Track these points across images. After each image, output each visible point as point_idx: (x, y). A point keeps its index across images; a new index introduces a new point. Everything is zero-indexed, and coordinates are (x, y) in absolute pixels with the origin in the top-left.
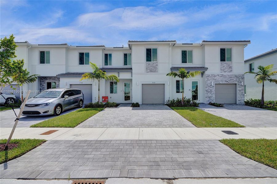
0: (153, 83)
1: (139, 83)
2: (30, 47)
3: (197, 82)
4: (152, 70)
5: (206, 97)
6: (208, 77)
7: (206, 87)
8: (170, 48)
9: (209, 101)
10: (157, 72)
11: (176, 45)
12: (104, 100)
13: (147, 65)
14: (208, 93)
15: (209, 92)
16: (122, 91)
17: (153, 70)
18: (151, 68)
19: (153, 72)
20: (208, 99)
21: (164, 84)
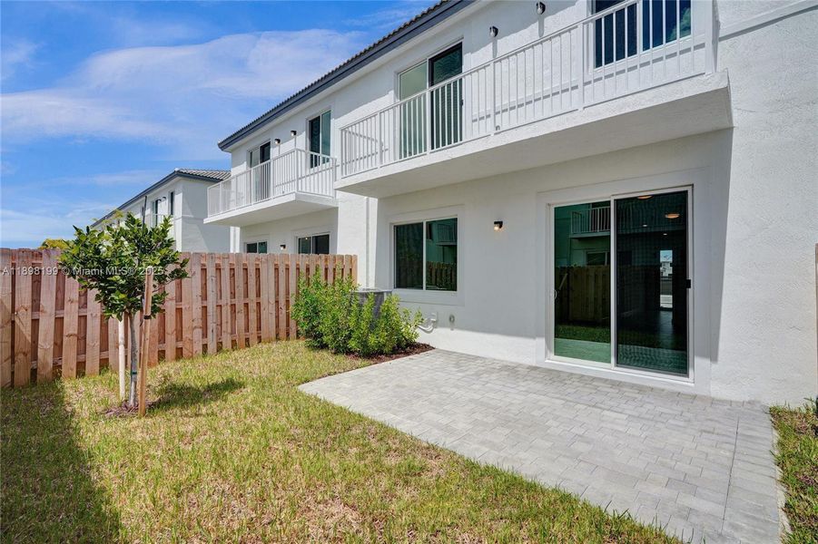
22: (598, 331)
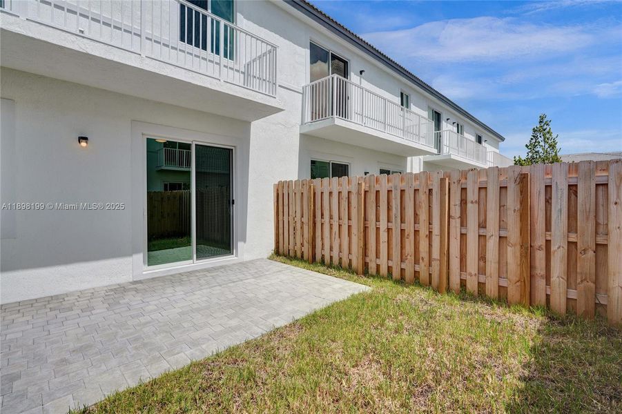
22: (184, 239)
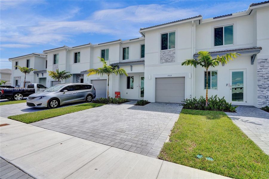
0: (169, 77)
1: (151, 76)
2: (68, 50)
3: (243, 72)
4: (167, 60)
5: (259, 97)
6: (264, 62)
7: (259, 80)
8: (193, 27)
9: (264, 103)
10: (175, 62)
11: (202, 22)
12: (116, 95)
13: (162, 54)
14: (263, 90)
15: (265, 88)
16: (138, 86)
17: (169, 60)
18: (167, 57)
19: (169, 62)
20: (264, 100)
21: (185, 77)
